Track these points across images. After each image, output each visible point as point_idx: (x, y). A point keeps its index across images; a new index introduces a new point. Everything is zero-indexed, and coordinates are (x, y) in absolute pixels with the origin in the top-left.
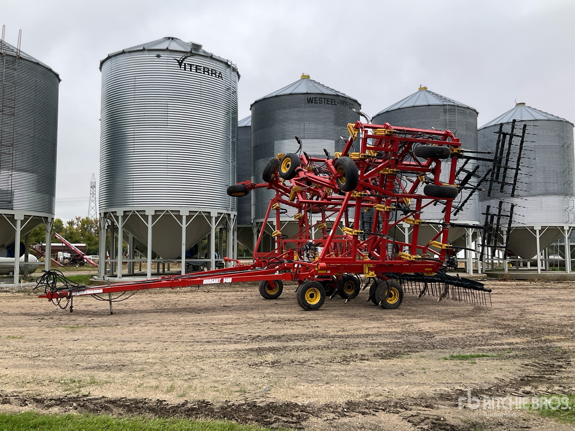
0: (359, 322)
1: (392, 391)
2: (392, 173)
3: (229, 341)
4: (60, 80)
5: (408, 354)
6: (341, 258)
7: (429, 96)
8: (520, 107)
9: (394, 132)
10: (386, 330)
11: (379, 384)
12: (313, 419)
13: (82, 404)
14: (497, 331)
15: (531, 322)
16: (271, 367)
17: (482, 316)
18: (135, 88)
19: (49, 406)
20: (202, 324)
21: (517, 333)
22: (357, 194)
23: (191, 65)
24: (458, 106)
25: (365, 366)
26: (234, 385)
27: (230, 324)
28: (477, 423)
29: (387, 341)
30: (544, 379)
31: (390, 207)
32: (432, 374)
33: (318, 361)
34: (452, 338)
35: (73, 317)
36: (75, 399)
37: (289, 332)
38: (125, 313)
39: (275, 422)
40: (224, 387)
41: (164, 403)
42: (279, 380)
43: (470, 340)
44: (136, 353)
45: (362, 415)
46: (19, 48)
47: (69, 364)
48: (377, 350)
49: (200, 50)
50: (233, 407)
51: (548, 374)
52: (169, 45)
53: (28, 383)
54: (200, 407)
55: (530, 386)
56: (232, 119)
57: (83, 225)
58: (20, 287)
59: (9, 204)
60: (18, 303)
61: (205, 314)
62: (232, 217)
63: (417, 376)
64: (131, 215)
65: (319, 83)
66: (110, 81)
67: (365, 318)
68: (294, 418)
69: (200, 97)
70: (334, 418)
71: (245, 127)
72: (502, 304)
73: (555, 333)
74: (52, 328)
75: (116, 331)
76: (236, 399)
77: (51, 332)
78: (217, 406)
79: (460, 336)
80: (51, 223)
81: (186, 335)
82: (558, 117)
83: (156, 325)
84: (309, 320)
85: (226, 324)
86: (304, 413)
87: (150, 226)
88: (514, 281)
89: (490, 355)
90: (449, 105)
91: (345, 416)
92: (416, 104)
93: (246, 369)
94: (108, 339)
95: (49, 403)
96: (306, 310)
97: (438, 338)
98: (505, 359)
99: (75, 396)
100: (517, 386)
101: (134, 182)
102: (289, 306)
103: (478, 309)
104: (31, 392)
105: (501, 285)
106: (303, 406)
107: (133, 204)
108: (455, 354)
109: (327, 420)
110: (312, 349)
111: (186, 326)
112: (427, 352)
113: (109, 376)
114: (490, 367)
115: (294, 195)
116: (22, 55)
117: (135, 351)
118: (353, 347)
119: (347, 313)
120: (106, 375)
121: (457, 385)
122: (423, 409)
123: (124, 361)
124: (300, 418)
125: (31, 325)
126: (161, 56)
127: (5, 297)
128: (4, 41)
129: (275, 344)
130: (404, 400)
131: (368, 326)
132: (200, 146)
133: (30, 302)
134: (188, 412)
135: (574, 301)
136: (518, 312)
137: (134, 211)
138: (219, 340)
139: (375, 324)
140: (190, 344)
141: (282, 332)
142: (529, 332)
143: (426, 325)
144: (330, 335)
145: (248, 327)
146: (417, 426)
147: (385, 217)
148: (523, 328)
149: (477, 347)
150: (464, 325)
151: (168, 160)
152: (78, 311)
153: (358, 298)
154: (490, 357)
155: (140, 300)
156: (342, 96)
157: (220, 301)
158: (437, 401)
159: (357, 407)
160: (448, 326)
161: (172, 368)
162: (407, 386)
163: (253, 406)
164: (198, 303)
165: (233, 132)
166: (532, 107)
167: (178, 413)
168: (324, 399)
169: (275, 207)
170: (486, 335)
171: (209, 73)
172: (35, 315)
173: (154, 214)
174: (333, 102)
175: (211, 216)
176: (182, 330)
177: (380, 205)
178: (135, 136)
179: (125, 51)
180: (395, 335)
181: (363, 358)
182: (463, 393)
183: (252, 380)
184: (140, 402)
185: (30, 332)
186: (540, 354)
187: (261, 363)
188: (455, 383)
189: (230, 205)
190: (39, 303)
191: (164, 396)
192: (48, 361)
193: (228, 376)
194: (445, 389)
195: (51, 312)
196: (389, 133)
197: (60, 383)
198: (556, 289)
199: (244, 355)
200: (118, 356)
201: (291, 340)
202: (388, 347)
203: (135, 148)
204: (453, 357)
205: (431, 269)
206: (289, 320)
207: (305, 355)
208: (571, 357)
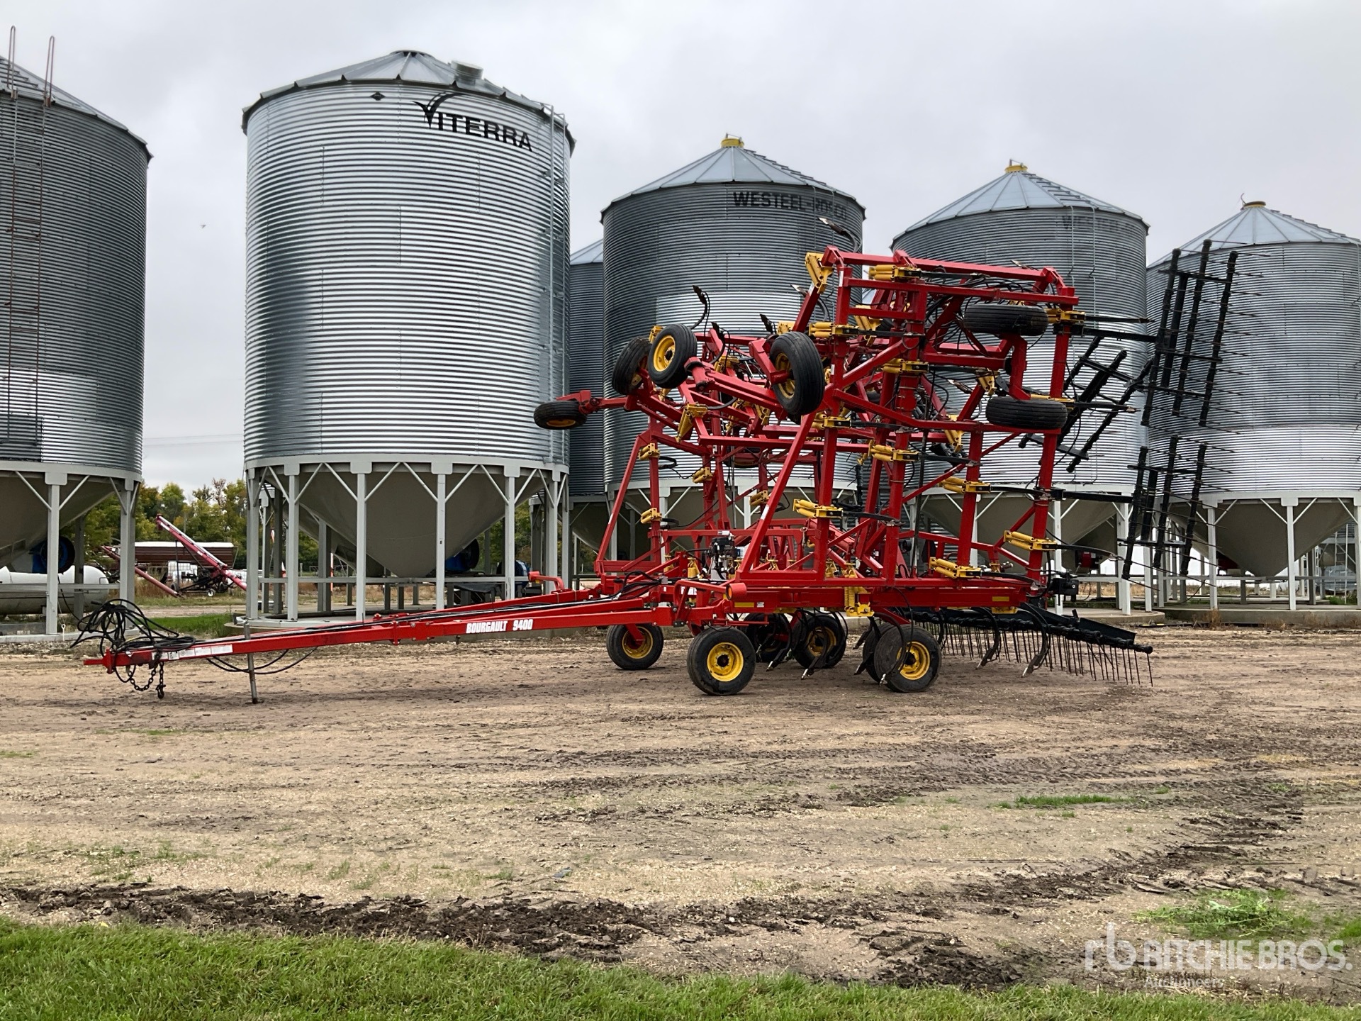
0: (827, 723)
1: (854, 878)
2: (910, 369)
3: (509, 763)
4: (149, 157)
5: (919, 795)
6: (790, 572)
7: (1030, 185)
8: (1253, 212)
9: (915, 273)
10: (884, 739)
11: (828, 863)
12: (649, 939)
13: (125, 903)
14: (1149, 743)
15: (1237, 723)
16: (589, 823)
17: (1124, 709)
18: (323, 173)
19: (47, 908)
20: (456, 726)
21: (1197, 747)
22: (826, 421)
23: (455, 117)
24: (1097, 210)
25: (809, 821)
26: (491, 864)
27: (522, 726)
28: (1034, 953)
29: (878, 764)
30: (1225, 855)
31: (907, 452)
32: (962, 839)
33: (702, 810)
34: (1036, 759)
35: (163, 710)
36: (113, 893)
37: (654, 743)
38: (287, 699)
39: (558, 945)
40: (465, 867)
41: (314, 902)
42: (597, 853)
43: (1076, 762)
44: (284, 792)
45: (768, 930)
46: (49, 81)
47: (121, 815)
48: (850, 786)
49: (477, 81)
50: (472, 911)
51: (1238, 843)
52: (403, 70)
53: (15, 856)
54: (396, 911)
55: (1188, 868)
56: (554, 246)
57: (231, 498)
58: (60, 641)
59: (32, 448)
60: (46, 678)
61: (472, 703)
62: (556, 477)
63: (925, 844)
64: (318, 473)
65: (764, 157)
66: (265, 157)
67: (845, 713)
68: (606, 938)
69: (477, 194)
70: (699, 939)
71: (592, 264)
72: (1182, 682)
73: (1288, 747)
74: (107, 733)
75: (254, 740)
76: (484, 894)
77: (103, 742)
78: (436, 911)
79: (1057, 753)
80: (132, 493)
81: (412, 751)
82: (1343, 236)
83: (349, 728)
84: (710, 716)
85: (513, 726)
86: (632, 926)
87: (361, 498)
88: (1229, 629)
89: (1113, 798)
90: (1075, 207)
91: (728, 932)
92: (998, 207)
93: (528, 826)
94: (229, 759)
95: (49, 900)
96: (710, 694)
97: (1002, 757)
98: (1146, 808)
99: (116, 885)
100: (1155, 870)
101: (324, 395)
102: (672, 685)
103: (1120, 692)
104: (17, 876)
105: (1196, 637)
106: (636, 909)
107: (322, 448)
108: (1029, 796)
109: (683, 941)
110: (698, 782)
111: (418, 729)
112: (969, 790)
113: (206, 843)
114: (1105, 825)
115: (687, 424)
116: (57, 97)
117: (284, 787)
118: (795, 779)
119: (803, 701)
120: (199, 839)
121: (1013, 865)
122: (915, 918)
123: (250, 809)
124: (618, 937)
125: (63, 727)
126: (383, 97)
127: (21, 663)
128: (14, 65)
129: (613, 772)
130: (878, 899)
131: (845, 731)
132: (477, 310)
133: (75, 675)
134: (364, 922)
135: (1358, 674)
136: (1212, 698)
137: (324, 465)
138: (487, 761)
139: (862, 726)
140: (415, 770)
141: (638, 745)
142: (1224, 746)
143: (979, 729)
144: (749, 752)
145: (563, 732)
146: (889, 958)
147: (895, 475)
148: (1214, 737)
149: (1088, 780)
150: (1073, 728)
151: (403, 343)
152: (179, 695)
153: (842, 666)
154: (1114, 801)
155: (329, 671)
156: (818, 189)
157: (515, 675)
158: (955, 901)
159: (761, 913)
160: (1035, 730)
161: (357, 825)
162: (894, 868)
163: (519, 910)
164: (462, 679)
165: (557, 276)
166: (1282, 212)
167: (340, 924)
168: (690, 894)
169: (646, 454)
170: (1119, 751)
171: (497, 135)
172: (77, 705)
173: (369, 471)
174: (796, 202)
175: (506, 475)
176: (407, 739)
177: (882, 447)
178: (325, 288)
179: (299, 85)
180: (902, 750)
181: (810, 803)
182: (1021, 884)
183: (534, 852)
184: (259, 900)
185: (54, 744)
186: (1234, 796)
187: (569, 813)
188: (1010, 861)
189: (551, 449)
190: (94, 679)
191: (321, 887)
192: (75, 808)
193: (481, 843)
194: (981, 874)
195: (117, 697)
196: (902, 275)
197: (89, 855)
198: (1324, 647)
199: (534, 796)
200: (243, 798)
201: (653, 762)
202: (876, 778)
203: (325, 316)
204: (1023, 802)
205: (1006, 599)
206: (663, 718)
207: (677, 795)
208: (1307, 802)
